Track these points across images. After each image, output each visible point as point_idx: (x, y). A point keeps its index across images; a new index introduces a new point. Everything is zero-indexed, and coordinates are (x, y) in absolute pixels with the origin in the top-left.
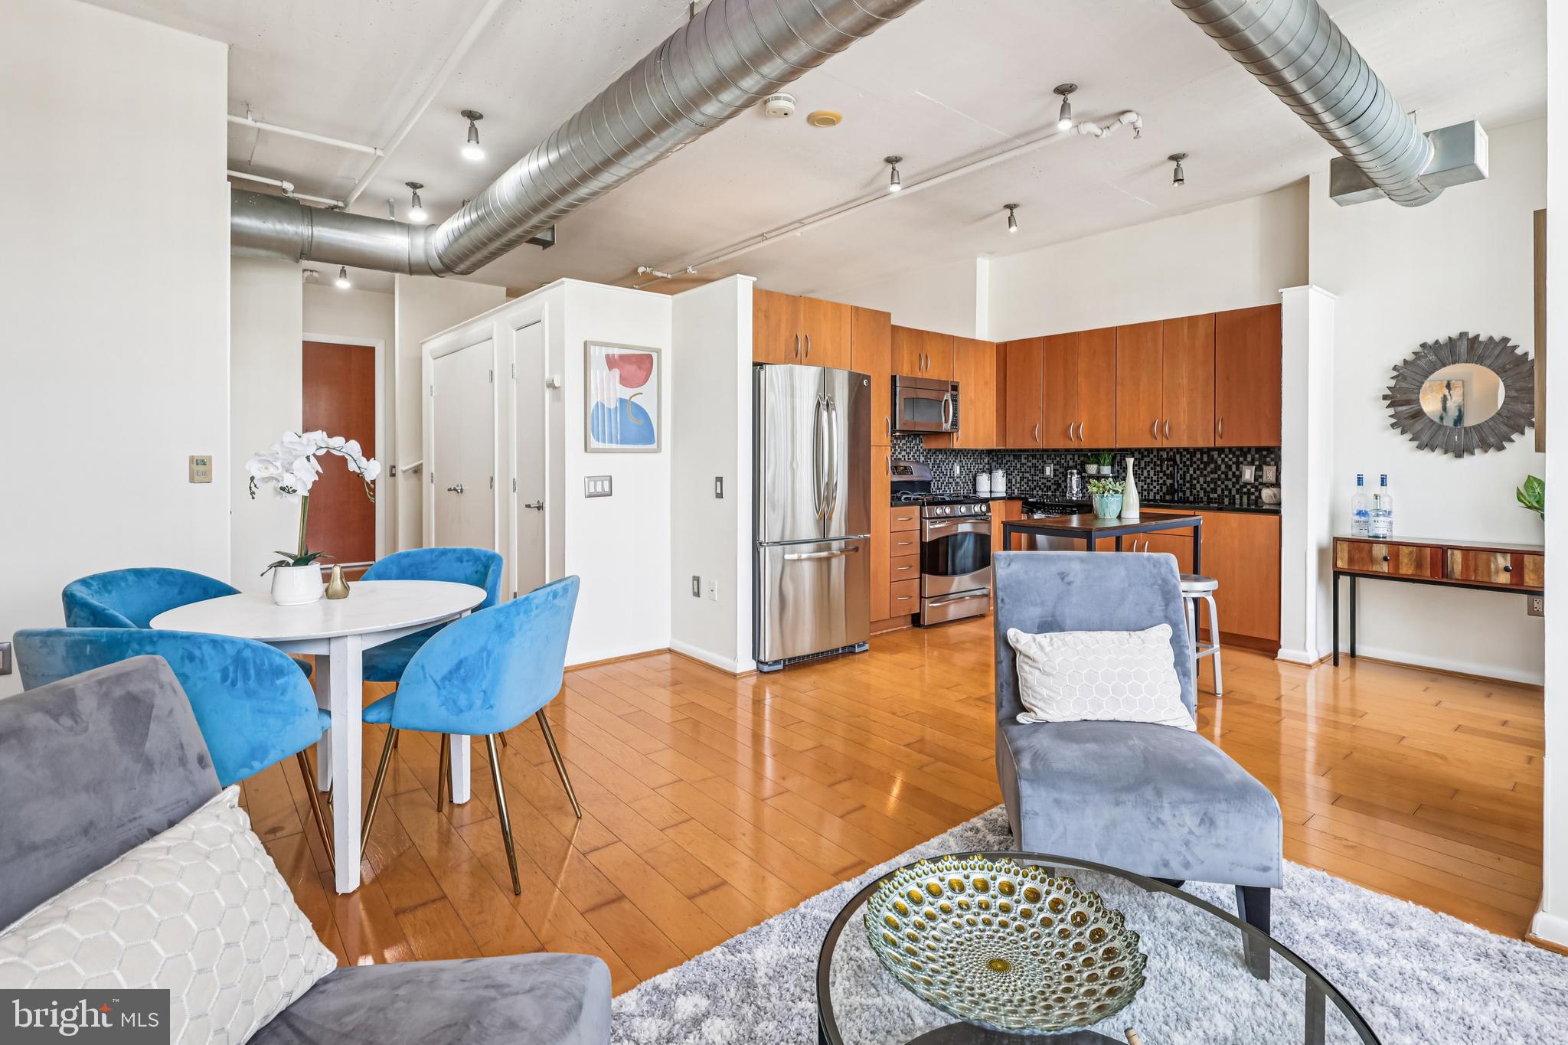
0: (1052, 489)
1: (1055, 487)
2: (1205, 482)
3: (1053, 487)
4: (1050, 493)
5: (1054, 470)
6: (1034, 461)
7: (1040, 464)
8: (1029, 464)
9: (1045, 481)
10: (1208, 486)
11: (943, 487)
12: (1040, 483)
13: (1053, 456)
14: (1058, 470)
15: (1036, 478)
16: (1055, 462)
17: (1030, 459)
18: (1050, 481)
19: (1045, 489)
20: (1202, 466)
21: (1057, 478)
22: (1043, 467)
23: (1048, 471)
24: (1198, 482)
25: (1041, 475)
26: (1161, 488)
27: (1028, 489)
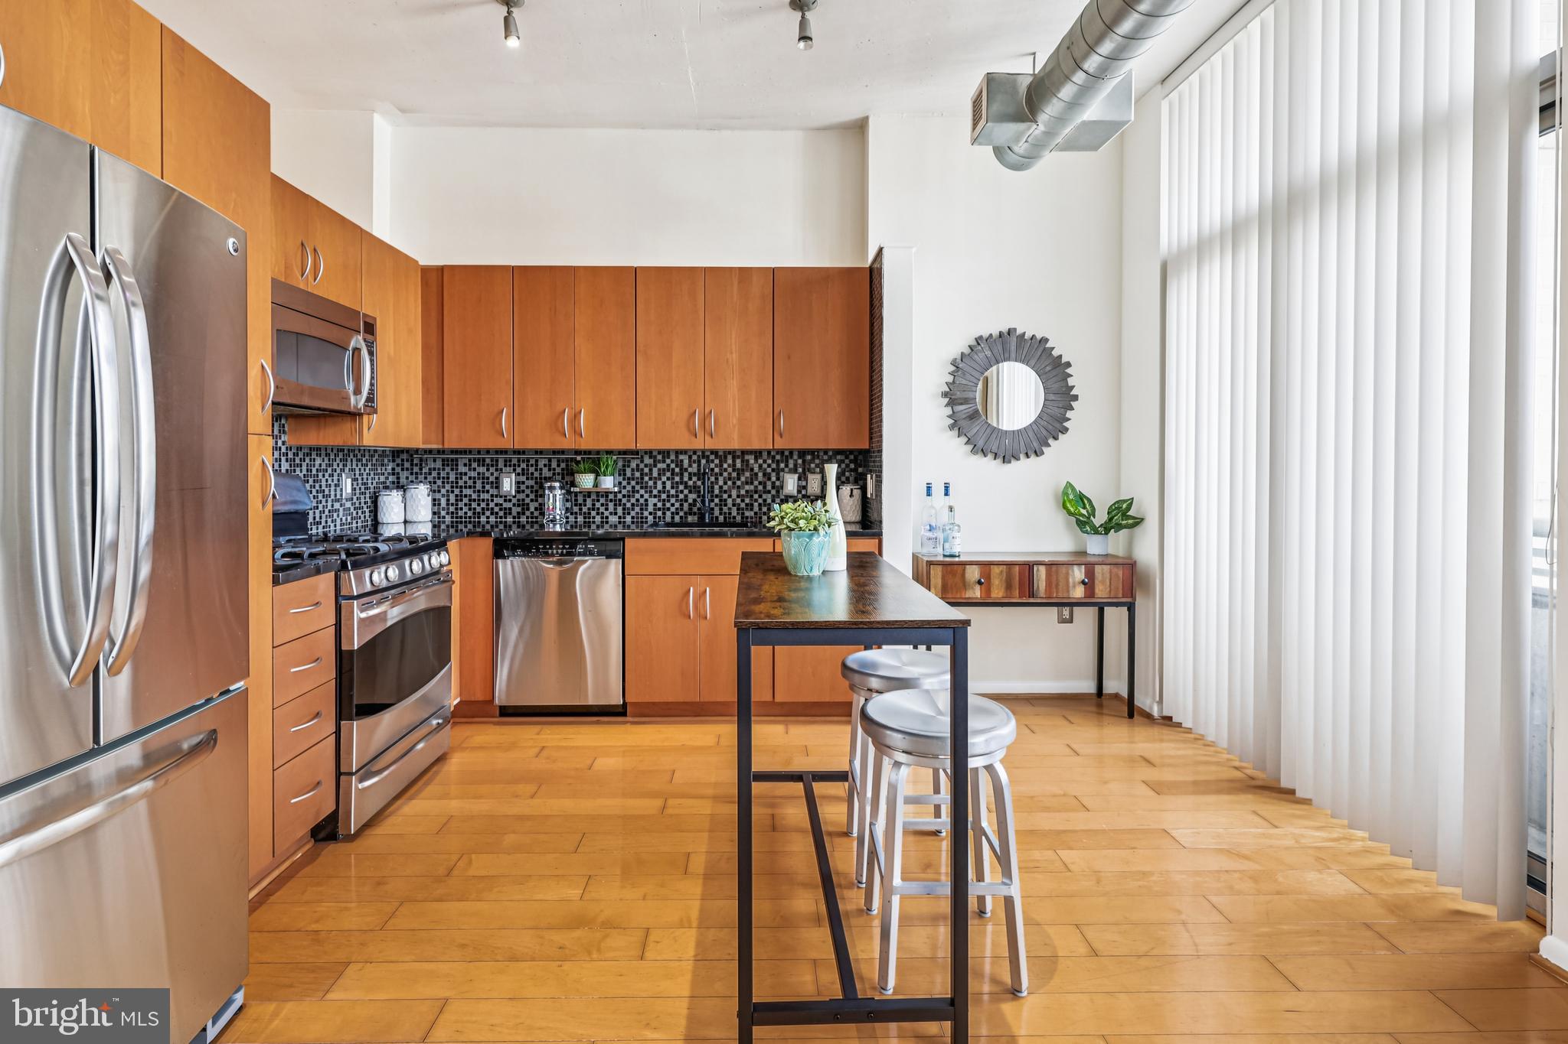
0: (514, 513)
1: (519, 509)
2: (738, 496)
3: (515, 510)
4: (509, 519)
5: (518, 483)
6: (482, 469)
7: (492, 474)
8: (473, 474)
9: (501, 501)
10: (743, 501)
11: (323, 520)
12: (492, 505)
13: (514, 461)
14: (523, 483)
15: (486, 496)
16: (519, 470)
17: (475, 465)
18: (510, 501)
19: (501, 513)
20: (734, 475)
21: (521, 496)
22: (497, 478)
23: (508, 484)
24: (730, 496)
25: (494, 492)
26: (682, 505)
27: (470, 514)
